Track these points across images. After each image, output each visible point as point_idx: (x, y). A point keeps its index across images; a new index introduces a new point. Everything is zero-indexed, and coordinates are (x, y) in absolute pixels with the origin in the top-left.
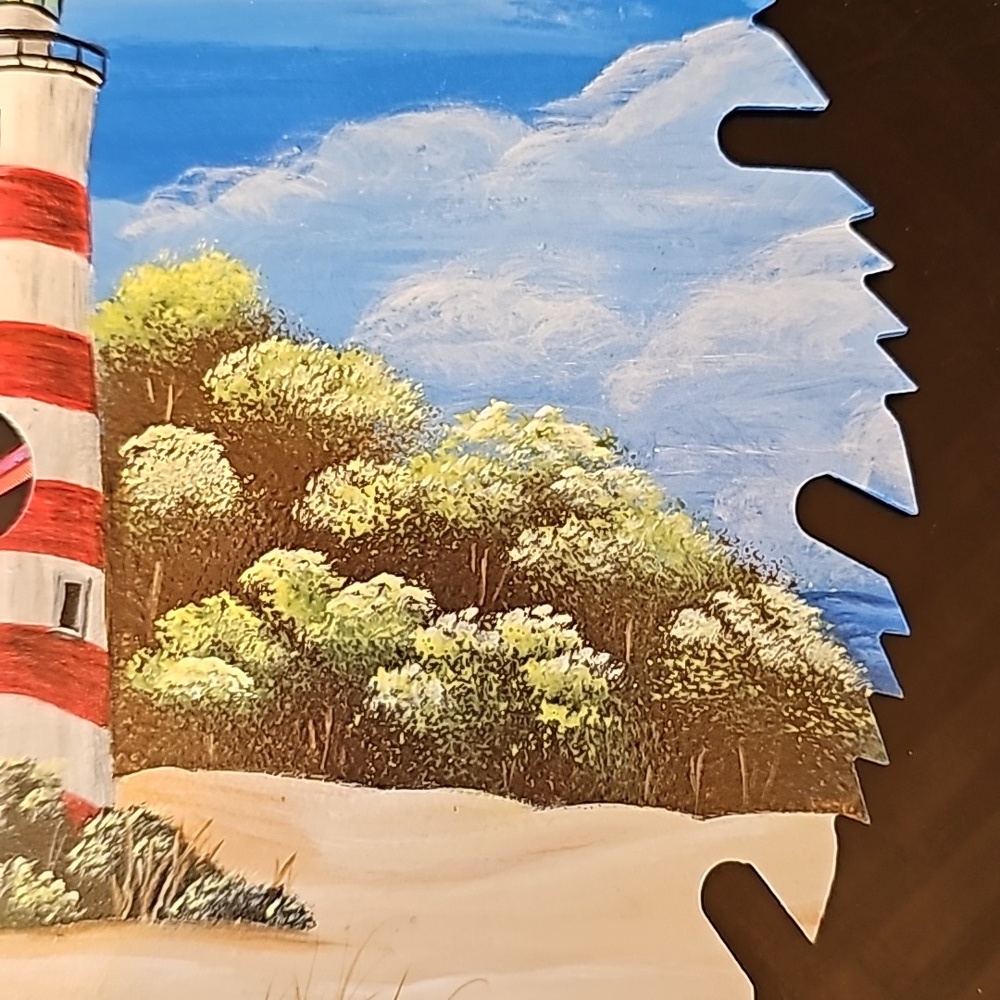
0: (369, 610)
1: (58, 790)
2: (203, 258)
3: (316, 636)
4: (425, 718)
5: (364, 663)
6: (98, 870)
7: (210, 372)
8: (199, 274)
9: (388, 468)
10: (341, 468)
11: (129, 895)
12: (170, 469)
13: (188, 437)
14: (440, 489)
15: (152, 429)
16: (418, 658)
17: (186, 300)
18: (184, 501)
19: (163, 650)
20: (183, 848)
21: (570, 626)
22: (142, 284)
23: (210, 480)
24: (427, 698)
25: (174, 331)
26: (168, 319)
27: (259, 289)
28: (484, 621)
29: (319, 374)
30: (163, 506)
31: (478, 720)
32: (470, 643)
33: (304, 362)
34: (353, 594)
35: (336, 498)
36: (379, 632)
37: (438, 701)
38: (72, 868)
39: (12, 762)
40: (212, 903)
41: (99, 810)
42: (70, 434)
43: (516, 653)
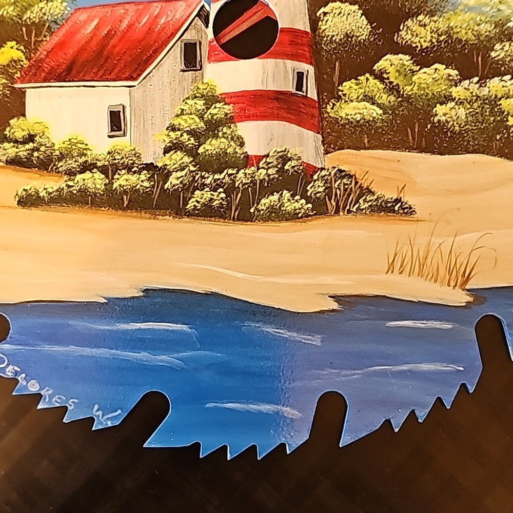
0: (431, 80)
1: (300, 161)
3: (408, 92)
4: (458, 125)
5: (430, 103)
6: (320, 194)
9: (435, 18)
10: (414, 19)
11: (334, 204)
12: (339, 21)
13: (346, 7)
14: (458, 27)
15: (330, 4)
16: (454, 100)
18: (347, 35)
19: (342, 99)
20: (356, 183)
23: (357, 26)
24: (459, 117)
28: (482, 83)
30: (337, 37)
31: (482, 125)
32: (476, 93)
34: (423, 73)
35: (413, 32)
36: (436, 89)
37: (463, 118)
38: (309, 194)
39: (279, 150)
40: (371, 206)
41: (319, 169)
42: (294, 7)
43: (496, 96)
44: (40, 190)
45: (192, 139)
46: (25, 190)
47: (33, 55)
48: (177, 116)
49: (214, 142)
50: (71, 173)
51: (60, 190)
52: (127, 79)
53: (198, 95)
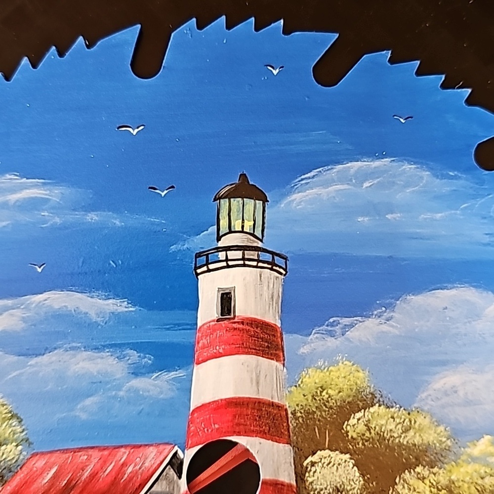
2: (340, 364)
7: (346, 423)
8: (338, 372)
9: (435, 470)
10: (412, 471)
12: (328, 473)
13: (337, 456)
14: (460, 480)
15: (319, 452)
17: (333, 386)
18: (336, 489)
22: (312, 378)
23: (348, 478)
25: (328, 402)
26: (324, 396)
27: (368, 380)
29: (400, 423)
30: (326, 491)
33: (393, 417)
35: (410, 485)
42: (278, 455)
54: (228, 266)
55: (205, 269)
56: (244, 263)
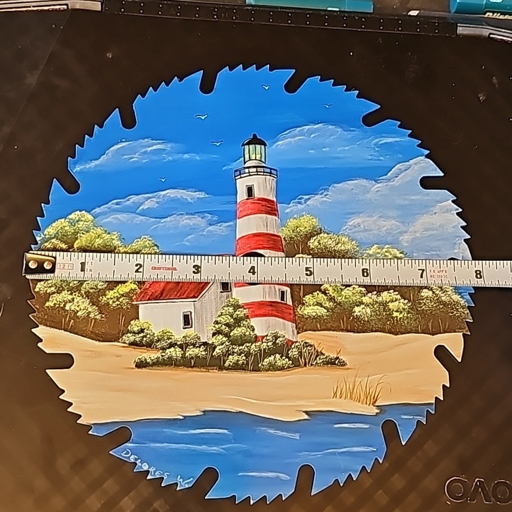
0: (351, 294)
1: (284, 338)
2: (305, 216)
3: (340, 300)
4: (367, 317)
5: (352, 305)
6: (296, 356)
7: (309, 242)
8: (304, 220)
11: (303, 361)
13: (306, 257)
15: (297, 255)
16: (363, 304)
17: (302, 226)
19: (305, 305)
20: (315, 349)
21: (398, 295)
22: (292, 223)
24: (367, 312)
25: (300, 232)
26: (298, 230)
27: (318, 223)
28: (378, 294)
29: (334, 241)
31: (379, 317)
32: (375, 300)
33: (330, 238)
36: (354, 298)
37: (369, 313)
38: (290, 356)
39: (273, 332)
40: (323, 362)
41: (294, 342)
43: (386, 301)
44: (147, 359)
45: (227, 328)
46: (139, 359)
47: (142, 286)
48: (219, 316)
49: (239, 329)
50: (164, 349)
51: (158, 358)
52: (192, 298)
53: (230, 305)
54: (250, 175)
55: (239, 177)
56: (257, 173)
